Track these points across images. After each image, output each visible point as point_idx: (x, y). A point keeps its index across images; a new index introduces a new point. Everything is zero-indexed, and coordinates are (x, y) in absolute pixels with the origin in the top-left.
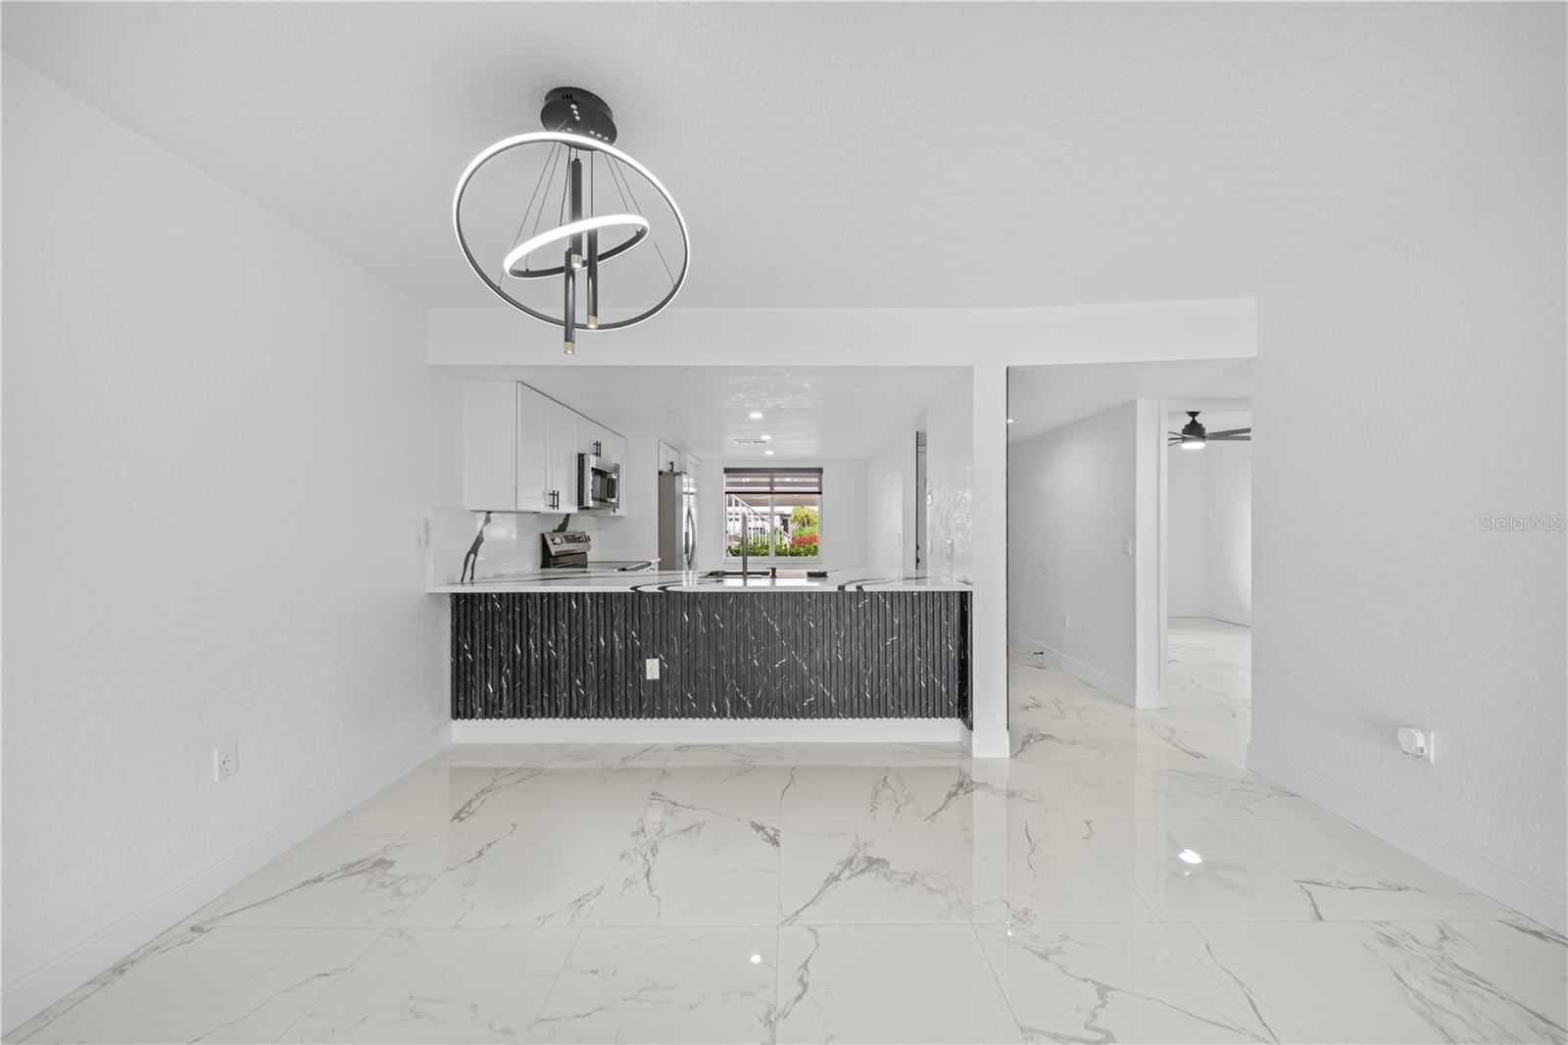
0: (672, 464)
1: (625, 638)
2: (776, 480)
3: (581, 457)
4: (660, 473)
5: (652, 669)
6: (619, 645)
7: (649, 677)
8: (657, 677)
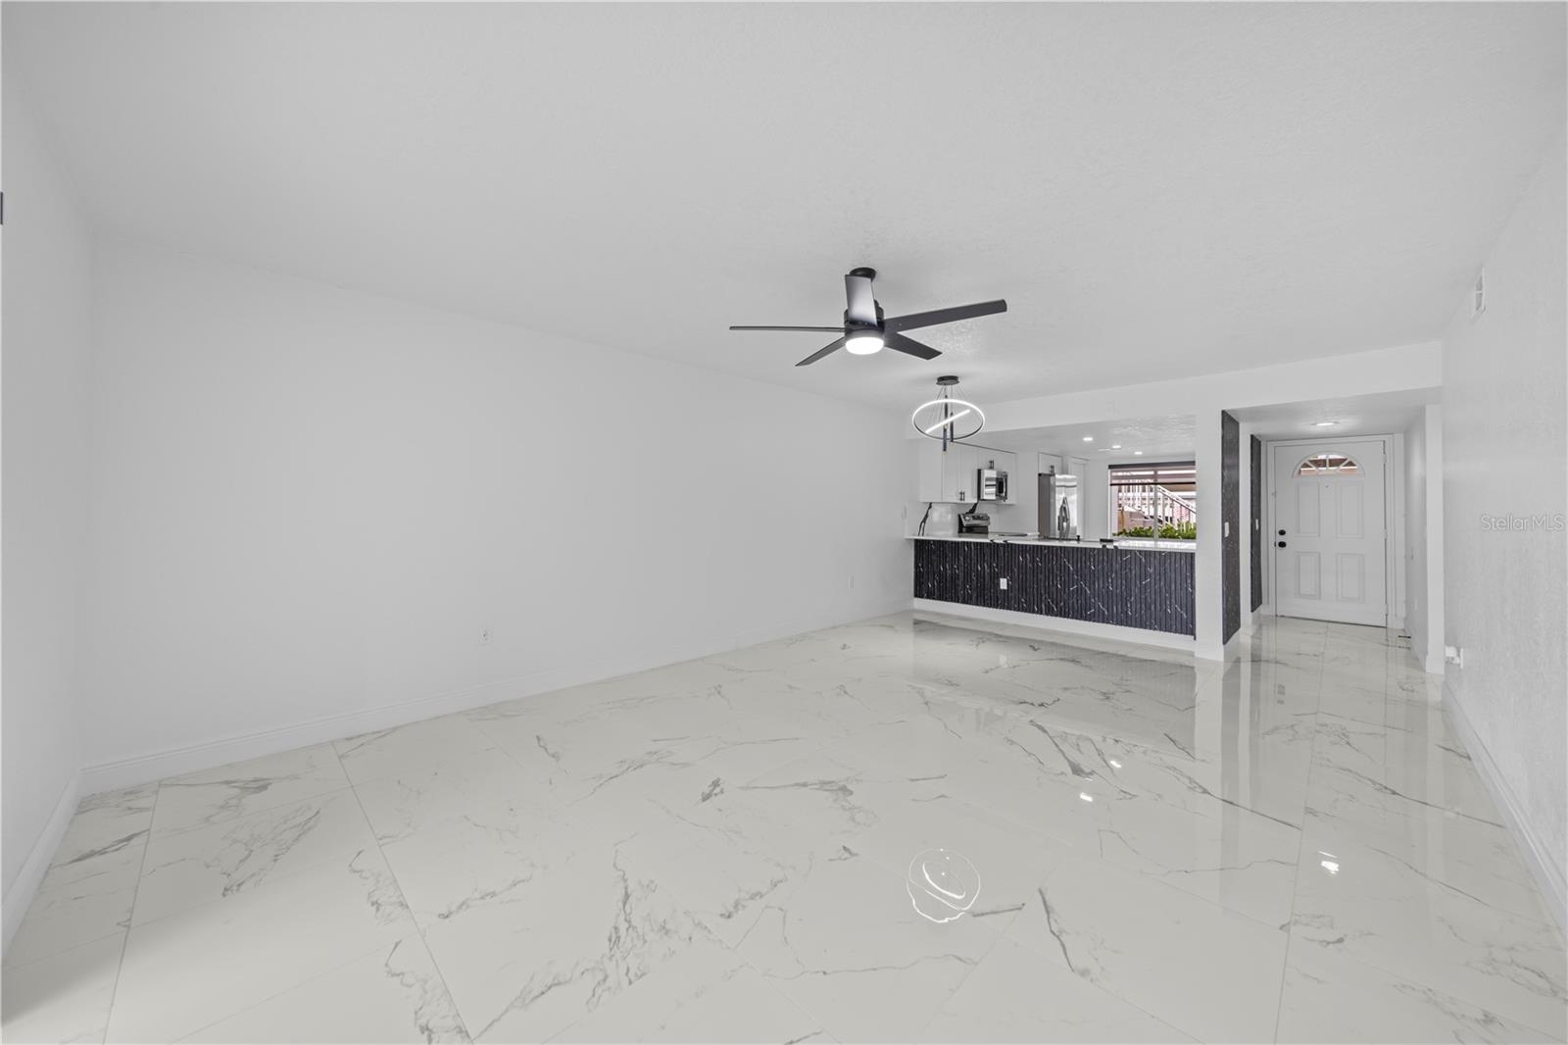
0: (1052, 467)
1: (990, 567)
2: (1159, 473)
3: (979, 471)
4: (1040, 475)
5: (1003, 584)
6: (987, 570)
7: (1002, 588)
8: (1005, 588)
